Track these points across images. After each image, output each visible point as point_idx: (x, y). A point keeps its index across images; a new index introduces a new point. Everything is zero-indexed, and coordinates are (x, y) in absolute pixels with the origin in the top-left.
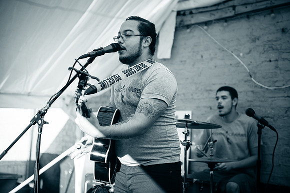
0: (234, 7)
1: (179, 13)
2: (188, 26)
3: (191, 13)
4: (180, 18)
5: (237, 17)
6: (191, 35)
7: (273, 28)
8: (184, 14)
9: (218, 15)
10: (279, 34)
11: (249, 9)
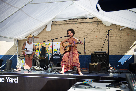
0: (67, 22)
1: (52, 21)
2: (55, 24)
3: (56, 22)
4: (53, 22)
5: (67, 24)
6: (56, 26)
7: (75, 27)
8: (54, 22)
9: (63, 23)
10: (77, 28)
11: (70, 22)
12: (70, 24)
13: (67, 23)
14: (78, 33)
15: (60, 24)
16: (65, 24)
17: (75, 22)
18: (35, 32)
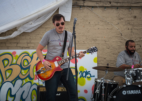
0: (110, 2)
2: (80, 7)
4: (75, 1)
5: (112, 7)
6: (82, 11)
7: (129, 15)
9: (101, 4)
10: (133, 19)
11: (119, 5)
12: (117, 8)
13: (110, 5)
14: (135, 29)
15: (93, 7)
16: (105, 7)
17: (129, 5)
18: (31, 23)
